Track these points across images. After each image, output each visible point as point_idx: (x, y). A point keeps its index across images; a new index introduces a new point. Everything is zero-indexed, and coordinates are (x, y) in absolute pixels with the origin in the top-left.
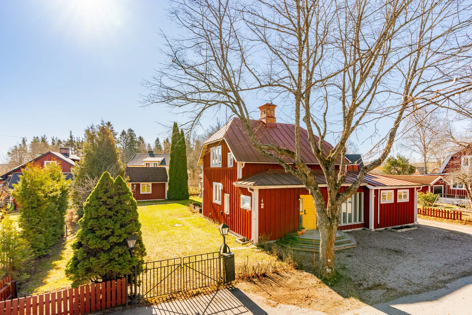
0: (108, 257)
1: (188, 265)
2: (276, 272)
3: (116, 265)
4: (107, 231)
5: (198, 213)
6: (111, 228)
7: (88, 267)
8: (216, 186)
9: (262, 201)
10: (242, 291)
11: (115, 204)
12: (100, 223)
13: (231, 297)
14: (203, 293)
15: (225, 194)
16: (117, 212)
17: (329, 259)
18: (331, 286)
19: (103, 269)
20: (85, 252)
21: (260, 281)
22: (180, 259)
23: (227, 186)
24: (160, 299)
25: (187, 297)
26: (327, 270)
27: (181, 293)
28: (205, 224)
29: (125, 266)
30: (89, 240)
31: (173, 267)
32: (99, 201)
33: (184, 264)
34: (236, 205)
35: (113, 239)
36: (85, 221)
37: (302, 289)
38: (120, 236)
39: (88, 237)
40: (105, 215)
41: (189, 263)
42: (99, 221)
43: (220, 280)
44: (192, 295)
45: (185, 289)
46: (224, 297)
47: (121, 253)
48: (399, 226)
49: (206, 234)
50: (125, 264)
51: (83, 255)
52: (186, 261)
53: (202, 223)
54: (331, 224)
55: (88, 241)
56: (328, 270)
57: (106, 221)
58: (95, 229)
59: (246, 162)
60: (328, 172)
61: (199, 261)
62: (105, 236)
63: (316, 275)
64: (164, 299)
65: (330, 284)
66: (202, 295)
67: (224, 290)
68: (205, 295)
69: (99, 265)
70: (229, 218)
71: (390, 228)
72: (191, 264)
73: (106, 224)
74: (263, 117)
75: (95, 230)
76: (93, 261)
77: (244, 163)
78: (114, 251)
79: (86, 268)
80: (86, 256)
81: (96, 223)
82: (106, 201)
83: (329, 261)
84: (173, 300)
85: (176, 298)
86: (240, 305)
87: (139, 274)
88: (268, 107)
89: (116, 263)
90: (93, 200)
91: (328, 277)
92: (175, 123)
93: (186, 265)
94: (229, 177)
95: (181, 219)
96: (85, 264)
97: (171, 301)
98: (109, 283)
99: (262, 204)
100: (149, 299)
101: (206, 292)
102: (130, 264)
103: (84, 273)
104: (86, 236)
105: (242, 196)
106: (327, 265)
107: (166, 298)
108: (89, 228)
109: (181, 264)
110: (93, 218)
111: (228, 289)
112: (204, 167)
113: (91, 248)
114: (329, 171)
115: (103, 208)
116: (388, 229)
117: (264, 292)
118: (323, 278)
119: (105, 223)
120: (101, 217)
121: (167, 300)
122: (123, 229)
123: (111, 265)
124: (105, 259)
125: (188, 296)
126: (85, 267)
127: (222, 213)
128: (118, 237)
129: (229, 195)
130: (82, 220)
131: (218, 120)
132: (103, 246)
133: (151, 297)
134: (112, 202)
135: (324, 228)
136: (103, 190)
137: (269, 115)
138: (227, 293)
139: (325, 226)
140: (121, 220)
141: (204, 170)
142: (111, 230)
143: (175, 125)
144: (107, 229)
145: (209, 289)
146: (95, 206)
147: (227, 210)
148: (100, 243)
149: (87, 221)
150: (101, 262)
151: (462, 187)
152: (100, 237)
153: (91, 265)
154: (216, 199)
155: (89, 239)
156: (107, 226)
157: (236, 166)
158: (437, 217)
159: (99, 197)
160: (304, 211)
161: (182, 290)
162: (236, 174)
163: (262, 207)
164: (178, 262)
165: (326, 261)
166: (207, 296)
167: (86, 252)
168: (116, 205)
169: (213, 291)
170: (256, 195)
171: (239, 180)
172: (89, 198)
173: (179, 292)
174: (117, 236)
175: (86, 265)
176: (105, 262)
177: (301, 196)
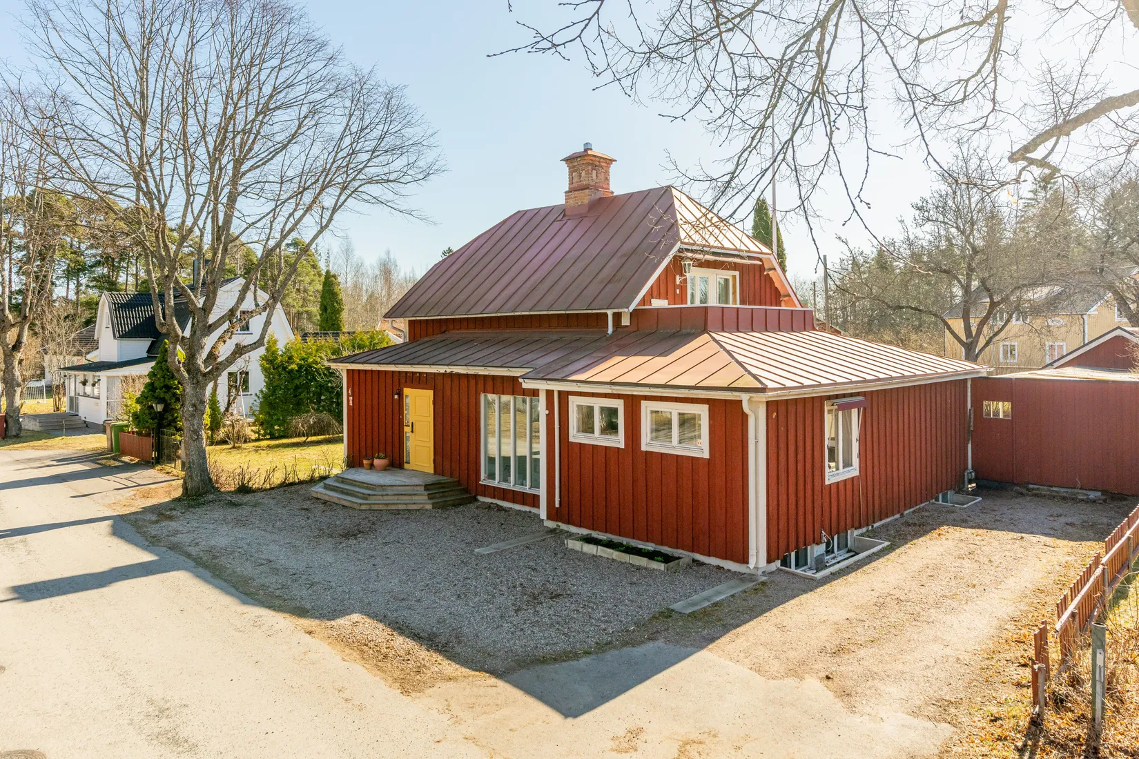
9: (350, 391)
99: (350, 398)
160: (410, 426)
163: (351, 404)
177: (407, 391)
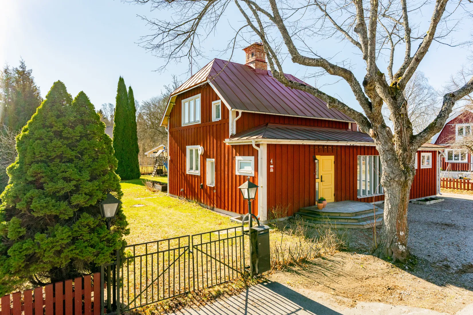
0: (70, 233)
1: (199, 247)
2: (319, 256)
3: (86, 247)
4: (66, 184)
5: (160, 192)
6: (74, 180)
7: (30, 252)
8: (191, 151)
9: (272, 161)
10: (286, 285)
11: (78, 138)
12: (52, 171)
13: (275, 296)
14: (227, 292)
15: (208, 159)
16: (82, 153)
17: (402, 231)
18: (410, 271)
19: (62, 255)
20: (21, 225)
21: (304, 270)
22: (187, 238)
23: (212, 147)
24: (159, 308)
25: (203, 301)
26: (400, 247)
27: (190, 295)
28: (175, 203)
29: (102, 249)
30: (31, 202)
31: (177, 251)
32: (48, 132)
33: (193, 247)
34: (226, 173)
35: (79, 200)
36: (21, 167)
37: (373, 277)
38: (90, 195)
39: (28, 194)
40: (60, 157)
41: (201, 244)
42: (49, 166)
43: (245, 271)
44: (211, 297)
45: (196, 288)
46: (264, 297)
47: (92, 226)
48: (423, 198)
49: (184, 214)
50: (101, 245)
51: (19, 230)
52: (197, 241)
53: (172, 203)
54: (406, 178)
55: (29, 203)
56: (402, 248)
57: (63, 166)
58: (42, 180)
59: (243, 111)
60: (396, 103)
61: (215, 242)
62: (62, 192)
63: (381, 256)
64: (166, 307)
65: (407, 267)
66: (226, 295)
67: (257, 286)
68: (230, 295)
69: (53, 247)
70: (215, 191)
71: (415, 200)
72: (204, 246)
73: (63, 172)
74: (250, 61)
75: (42, 183)
76: (42, 240)
77: (240, 112)
78: (81, 223)
79: (26, 255)
80: (25, 232)
81: (43, 169)
82: (62, 131)
83: (402, 233)
84: (180, 307)
85: (185, 305)
86: (297, 308)
87: (121, 265)
88: (257, 47)
89: (86, 244)
90: (36, 129)
91: (401, 258)
92: (120, 78)
93: (197, 249)
94: (215, 135)
95: (139, 199)
96: (25, 246)
97: (179, 310)
98: (59, 285)
99: (272, 166)
100: (138, 309)
101: (231, 291)
102: (109, 246)
103: (23, 265)
104: (25, 194)
105: (238, 158)
106: (399, 240)
107: (170, 306)
108: (30, 179)
109: (189, 247)
110: (37, 162)
111: (262, 284)
112: (170, 128)
113: (36, 215)
114: (398, 102)
115: (57, 142)
116: (413, 202)
117: (320, 286)
118: (394, 260)
119: (62, 170)
120: (52, 160)
121: (171, 308)
122: (96, 183)
123: (76, 249)
124: (65, 236)
125: (205, 299)
126: (25, 253)
127: (203, 186)
128: (88, 197)
129: (214, 160)
130: (13, 167)
131: (176, 79)
132: (61, 213)
133: (141, 306)
134: (73, 134)
135: (395, 185)
136: (56, 113)
137: (259, 58)
138: (264, 290)
139: (397, 182)
140: (89, 166)
141: (170, 133)
142: (74, 183)
143: (121, 80)
144: (67, 180)
145: (234, 286)
146: (41, 139)
147: (210, 181)
148: (54, 206)
149: (24, 167)
150: (58, 242)
151: (458, 159)
152: (54, 195)
153: (36, 248)
154: (191, 168)
155: (32, 199)
156: (67, 175)
157: (226, 118)
158: (454, 188)
159: (47, 124)
160: (320, 177)
161: (192, 289)
162: (226, 128)
163: (272, 170)
164: (184, 242)
165: (397, 235)
166: (234, 296)
167: (26, 225)
168: (80, 140)
169: (241, 289)
170: (263, 152)
171: (233, 136)
172: (26, 127)
173: (187, 293)
174: (86, 194)
175: (27, 249)
176: (65, 242)
177: (318, 157)
